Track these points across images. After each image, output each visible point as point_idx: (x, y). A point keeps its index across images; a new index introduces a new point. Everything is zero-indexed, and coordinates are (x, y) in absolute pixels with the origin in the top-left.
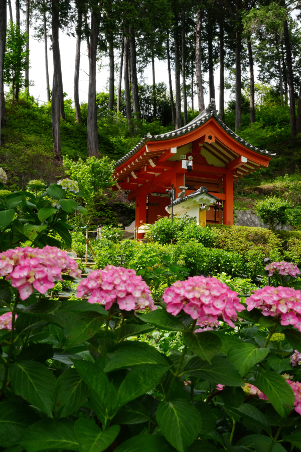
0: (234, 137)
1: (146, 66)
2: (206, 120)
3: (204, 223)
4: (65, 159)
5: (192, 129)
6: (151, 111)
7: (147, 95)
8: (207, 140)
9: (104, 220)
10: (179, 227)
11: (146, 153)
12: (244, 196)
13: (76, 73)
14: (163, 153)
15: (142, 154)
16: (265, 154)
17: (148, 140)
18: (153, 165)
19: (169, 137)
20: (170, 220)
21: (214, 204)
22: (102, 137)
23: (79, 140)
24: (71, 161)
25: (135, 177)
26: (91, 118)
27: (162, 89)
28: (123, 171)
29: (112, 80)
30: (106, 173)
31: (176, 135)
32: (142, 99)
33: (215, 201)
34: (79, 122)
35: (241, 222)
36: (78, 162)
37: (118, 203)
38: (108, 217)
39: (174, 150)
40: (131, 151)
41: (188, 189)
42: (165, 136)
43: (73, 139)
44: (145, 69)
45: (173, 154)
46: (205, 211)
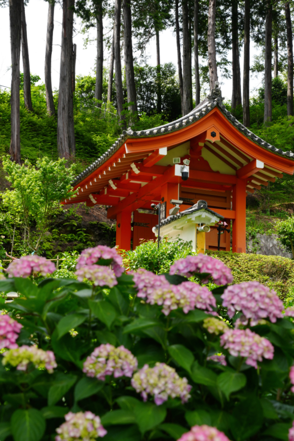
0: (246, 134)
1: (148, 41)
2: (207, 111)
3: (203, 249)
4: (5, 161)
5: (188, 122)
6: (155, 102)
7: (148, 80)
8: (209, 138)
9: (76, 245)
10: (169, 254)
11: (126, 155)
12: (271, 214)
13: (48, 48)
14: (150, 154)
15: (121, 155)
16: (289, 157)
17: (128, 136)
18: (136, 171)
19: (156, 133)
20: (155, 245)
21: (217, 224)
22: (82, 135)
23: (49, 138)
24: (13, 163)
25: (114, 188)
26: (64, 109)
27: (170, 71)
28: (98, 179)
29: (100, 59)
30: (63, 179)
31: (166, 130)
32: (141, 85)
33: (218, 220)
34: (52, 114)
35: (264, 249)
36: (23, 165)
37: (95, 222)
38: (81, 241)
39: (163, 151)
40: (107, 153)
41: (183, 203)
42: (151, 132)
43: (41, 136)
44: (147, 45)
45: (162, 156)
46: (204, 233)
